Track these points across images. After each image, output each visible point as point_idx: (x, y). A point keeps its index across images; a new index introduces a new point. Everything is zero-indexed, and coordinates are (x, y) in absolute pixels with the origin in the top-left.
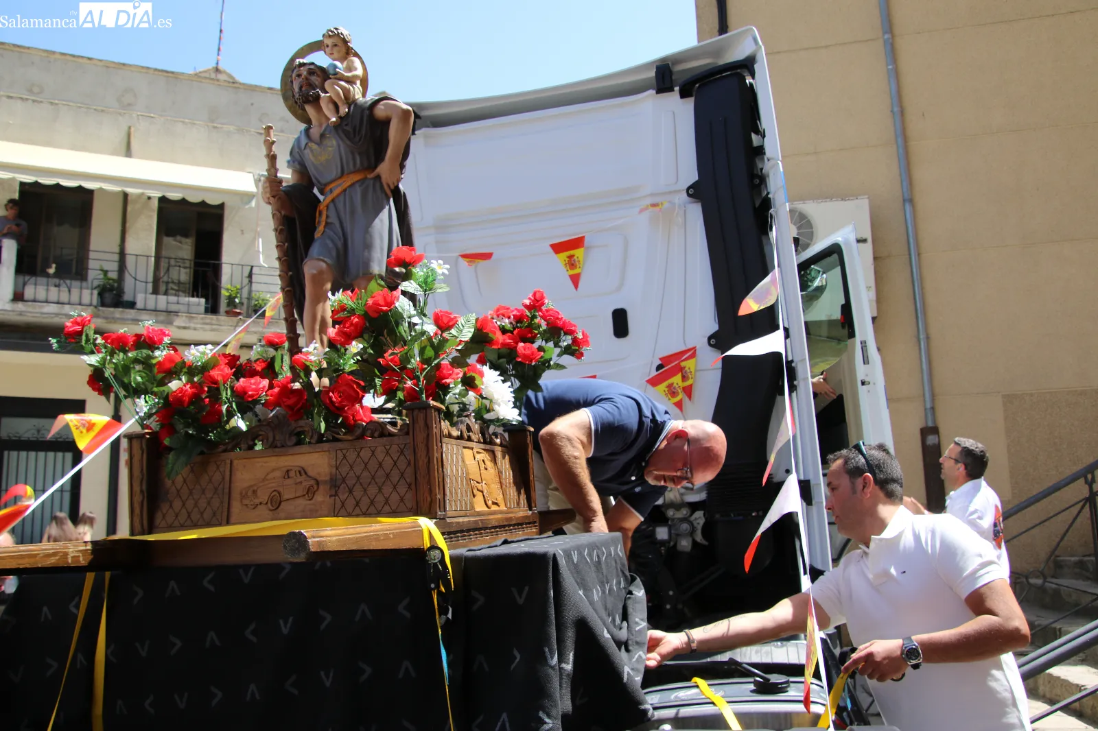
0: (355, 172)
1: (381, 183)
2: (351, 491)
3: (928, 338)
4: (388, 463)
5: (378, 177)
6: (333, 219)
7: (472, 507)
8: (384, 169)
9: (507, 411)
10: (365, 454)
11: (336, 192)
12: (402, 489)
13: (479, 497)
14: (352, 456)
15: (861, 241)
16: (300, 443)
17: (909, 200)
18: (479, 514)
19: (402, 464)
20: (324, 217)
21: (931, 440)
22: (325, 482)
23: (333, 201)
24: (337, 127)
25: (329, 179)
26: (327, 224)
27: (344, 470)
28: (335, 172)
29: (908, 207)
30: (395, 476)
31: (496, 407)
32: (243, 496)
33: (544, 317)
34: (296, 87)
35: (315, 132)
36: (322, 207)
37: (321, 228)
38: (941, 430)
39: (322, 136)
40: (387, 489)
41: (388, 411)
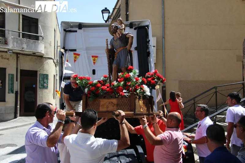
0: (122, 47)
1: (127, 50)
2: (120, 106)
3: (165, 68)
4: (126, 102)
5: (126, 48)
6: (118, 56)
7: (140, 110)
8: (128, 47)
9: (148, 93)
10: (123, 100)
11: (118, 51)
12: (128, 106)
13: (142, 109)
14: (120, 101)
15: (154, 46)
16: (112, 98)
17: (164, 37)
18: (141, 112)
19: (129, 102)
20: (116, 56)
21: (164, 89)
22: (116, 105)
23: (118, 52)
24: (119, 39)
25: (117, 48)
26: (117, 57)
27: (119, 103)
28: (119, 47)
29: (163, 39)
30: (127, 104)
31: (146, 93)
32: (102, 106)
33: (157, 75)
34: (112, 30)
35: (115, 39)
36: (116, 53)
37: (116, 58)
38: (166, 87)
39: (116, 40)
40: (126, 106)
41: (127, 93)
